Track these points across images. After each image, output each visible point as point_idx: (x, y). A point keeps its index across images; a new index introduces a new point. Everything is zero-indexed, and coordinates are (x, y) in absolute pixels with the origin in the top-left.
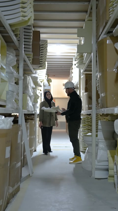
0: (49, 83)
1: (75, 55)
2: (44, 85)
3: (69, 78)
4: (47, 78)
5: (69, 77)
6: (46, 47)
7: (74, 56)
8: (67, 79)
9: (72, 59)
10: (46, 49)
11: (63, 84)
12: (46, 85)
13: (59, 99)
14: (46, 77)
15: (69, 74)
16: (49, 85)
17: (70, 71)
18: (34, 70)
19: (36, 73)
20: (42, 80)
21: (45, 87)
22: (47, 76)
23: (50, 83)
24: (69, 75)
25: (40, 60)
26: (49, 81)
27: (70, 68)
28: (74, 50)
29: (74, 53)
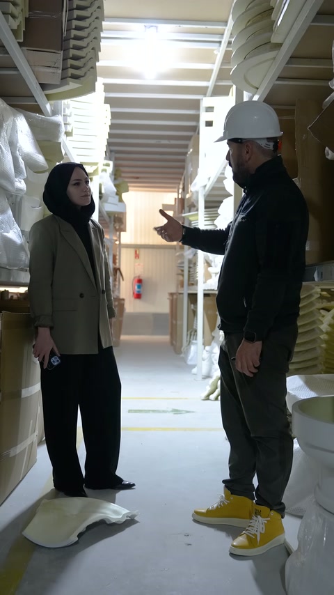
0: (119, 194)
1: (207, 87)
2: (103, 191)
3: (181, 186)
4: (110, 169)
5: (182, 183)
8: (175, 192)
11: (163, 205)
13: (150, 250)
14: (108, 165)
15: (181, 170)
16: (121, 200)
17: (184, 161)
21: (106, 201)
22: (111, 163)
23: (124, 196)
24: (182, 174)
25: (72, 52)
26: (120, 188)
27: (186, 147)
28: (208, 57)
29: (204, 75)
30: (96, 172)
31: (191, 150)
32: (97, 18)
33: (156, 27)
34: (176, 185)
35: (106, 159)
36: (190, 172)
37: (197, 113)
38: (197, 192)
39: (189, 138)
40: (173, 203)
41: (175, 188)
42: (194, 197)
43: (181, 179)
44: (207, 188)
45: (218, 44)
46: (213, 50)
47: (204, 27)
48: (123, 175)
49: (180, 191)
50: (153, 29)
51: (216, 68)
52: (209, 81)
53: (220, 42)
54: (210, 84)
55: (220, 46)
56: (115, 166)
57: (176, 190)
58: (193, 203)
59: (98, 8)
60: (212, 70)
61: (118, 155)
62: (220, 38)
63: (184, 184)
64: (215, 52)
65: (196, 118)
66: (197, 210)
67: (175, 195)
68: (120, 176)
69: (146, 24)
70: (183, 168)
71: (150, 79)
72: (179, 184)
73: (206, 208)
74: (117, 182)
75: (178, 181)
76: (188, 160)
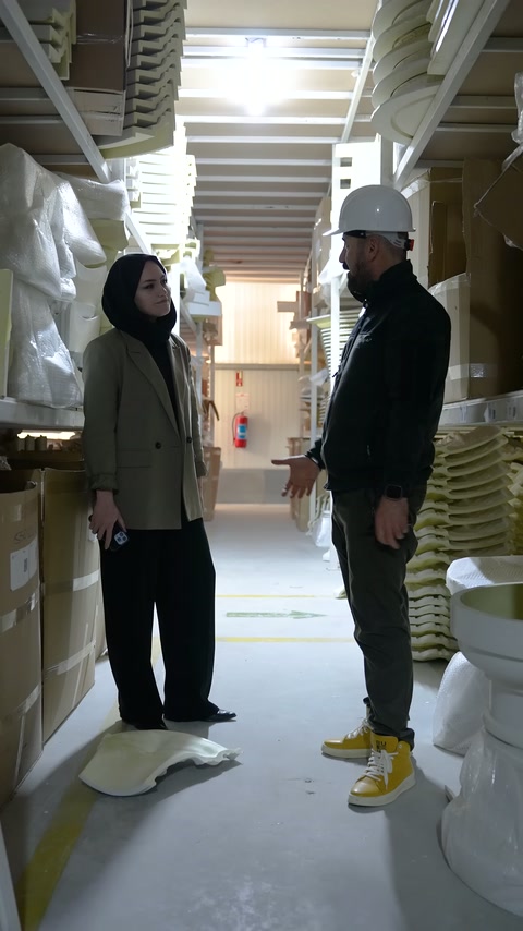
0: (210, 288)
1: (343, 126)
2: (186, 286)
3: (306, 274)
4: (196, 252)
5: (307, 268)
6: (177, 4)
7: (336, 131)
8: (296, 282)
9: (327, 152)
10: (174, 15)
11: (278, 302)
12: (193, 292)
13: (260, 372)
14: (193, 246)
15: (305, 250)
16: (214, 298)
17: (309, 235)
18: (105, 154)
19: (114, 176)
21: (191, 300)
22: (198, 242)
23: (219, 291)
24: (308, 255)
25: (139, 88)
26: (212, 279)
27: (313, 214)
28: (343, 82)
29: (338, 108)
30: (174, 258)
31: (320, 220)
32: (175, 36)
33: (264, 40)
34: (299, 273)
35: (190, 236)
36: (318, 255)
37: (328, 164)
38: (329, 286)
39: (317, 201)
40: (294, 300)
41: (297, 276)
42: (325, 293)
43: (306, 263)
45: (357, 63)
46: (351, 71)
47: (336, 38)
48: (217, 258)
49: (305, 280)
50: (259, 44)
51: (354, 97)
52: (345, 117)
53: (361, 60)
54: (346, 121)
55: (360, 66)
56: (204, 245)
57: (299, 279)
58: (323, 301)
60: (350, 101)
61: (208, 229)
62: (359, 54)
63: (310, 270)
64: (353, 75)
65: (327, 171)
66: (329, 312)
67: (298, 287)
68: (212, 260)
69: (248, 36)
70: (309, 246)
71: (255, 115)
72: (304, 270)
73: (342, 308)
74: (208, 271)
75: (301, 266)
76: (315, 236)
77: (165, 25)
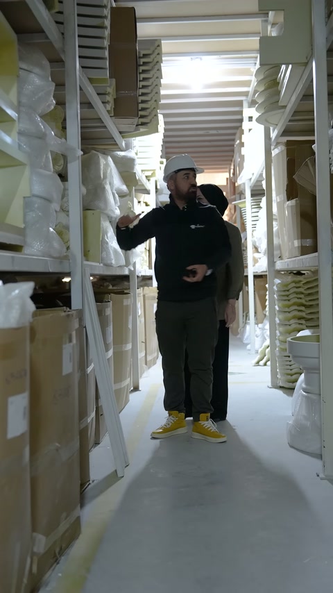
1: (248, 92)
2: (158, 187)
3: (232, 167)
5: (233, 164)
6: (157, 62)
7: (246, 94)
8: (226, 171)
9: (240, 104)
10: (156, 67)
12: (162, 190)
14: (162, 163)
15: (230, 154)
17: (233, 146)
18: (123, 137)
19: (128, 147)
20: (149, 173)
21: (162, 193)
22: (164, 160)
24: (233, 156)
25: (141, 106)
27: (234, 134)
28: (246, 72)
29: (247, 83)
30: (153, 175)
31: (238, 141)
32: (157, 78)
33: (201, 59)
34: (228, 166)
36: (238, 162)
37: (241, 110)
38: (244, 184)
40: (225, 184)
41: (226, 168)
42: (242, 187)
43: (232, 161)
44: (252, 180)
49: (232, 171)
50: (198, 60)
51: (253, 79)
52: (249, 87)
53: (255, 63)
54: (250, 89)
55: (255, 65)
57: (228, 170)
58: (241, 191)
59: (158, 70)
60: (251, 81)
62: (255, 61)
64: (253, 69)
66: (245, 198)
67: (226, 175)
69: (192, 57)
70: (233, 151)
72: (231, 164)
73: (252, 195)
75: (228, 162)
76: (236, 150)
77: (152, 73)
